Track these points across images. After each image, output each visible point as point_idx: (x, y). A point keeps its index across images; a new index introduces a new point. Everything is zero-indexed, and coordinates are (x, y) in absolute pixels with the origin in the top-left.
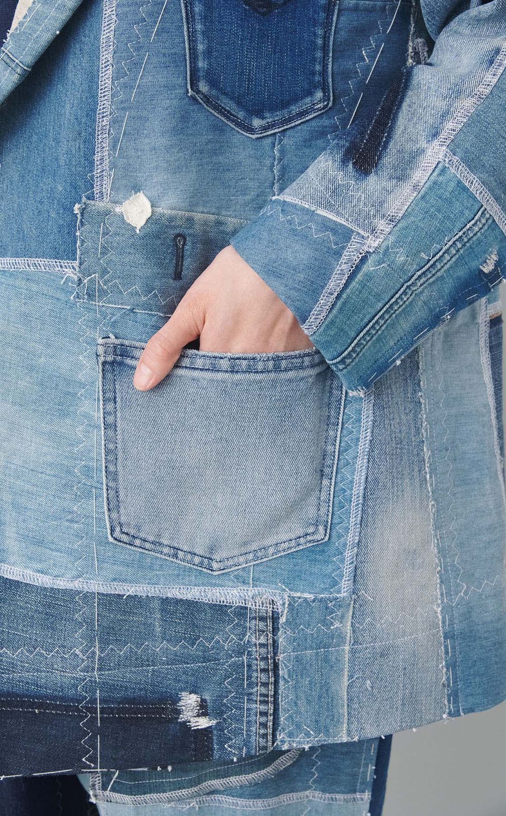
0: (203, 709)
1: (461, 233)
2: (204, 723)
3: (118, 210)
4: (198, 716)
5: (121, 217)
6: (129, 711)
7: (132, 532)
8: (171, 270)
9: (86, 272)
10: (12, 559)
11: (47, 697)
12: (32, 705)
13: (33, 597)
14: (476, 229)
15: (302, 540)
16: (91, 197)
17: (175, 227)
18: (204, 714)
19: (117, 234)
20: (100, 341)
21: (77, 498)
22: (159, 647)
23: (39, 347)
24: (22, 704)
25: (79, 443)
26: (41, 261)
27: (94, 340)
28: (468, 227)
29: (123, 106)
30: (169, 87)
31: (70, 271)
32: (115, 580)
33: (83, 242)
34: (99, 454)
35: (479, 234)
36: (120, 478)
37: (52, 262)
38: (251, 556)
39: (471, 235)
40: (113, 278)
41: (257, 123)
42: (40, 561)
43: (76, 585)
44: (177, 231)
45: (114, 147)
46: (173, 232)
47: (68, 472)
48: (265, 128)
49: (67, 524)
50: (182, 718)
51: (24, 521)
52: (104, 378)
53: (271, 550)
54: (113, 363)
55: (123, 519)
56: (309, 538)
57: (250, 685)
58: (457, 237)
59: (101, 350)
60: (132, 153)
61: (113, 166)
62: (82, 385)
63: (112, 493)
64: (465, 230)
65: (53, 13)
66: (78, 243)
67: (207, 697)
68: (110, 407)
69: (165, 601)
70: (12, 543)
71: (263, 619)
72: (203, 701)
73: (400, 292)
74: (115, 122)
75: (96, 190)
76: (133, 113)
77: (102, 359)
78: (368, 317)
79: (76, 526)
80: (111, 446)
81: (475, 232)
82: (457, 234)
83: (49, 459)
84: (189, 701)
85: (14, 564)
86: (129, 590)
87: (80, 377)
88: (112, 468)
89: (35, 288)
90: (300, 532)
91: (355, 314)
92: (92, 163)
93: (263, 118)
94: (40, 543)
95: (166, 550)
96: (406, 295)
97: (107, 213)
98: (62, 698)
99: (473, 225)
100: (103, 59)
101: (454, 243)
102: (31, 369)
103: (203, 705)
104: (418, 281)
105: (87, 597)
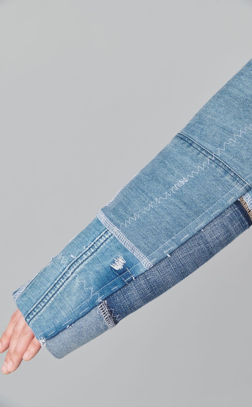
1: (93, 243)
14: (102, 241)
28: (96, 240)
35: (104, 244)
39: (99, 244)
58: (91, 245)
64: (94, 241)
73: (60, 277)
78: (43, 291)
81: (101, 243)
82: (91, 244)
91: (37, 290)
96: (63, 279)
99: (99, 238)
101: (90, 249)
104: (69, 271)
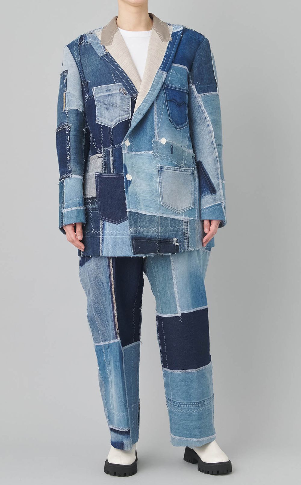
0: (177, 241)
2: (177, 244)
3: (160, 141)
4: (176, 243)
5: (161, 142)
6: (165, 241)
7: (165, 204)
8: (171, 152)
9: (155, 153)
10: (143, 210)
11: (150, 238)
12: (148, 240)
13: (147, 217)
15: (190, 207)
16: (155, 139)
17: (171, 144)
18: (178, 242)
19: (160, 146)
20: (158, 166)
21: (155, 197)
22: (169, 228)
23: (145, 168)
24: (146, 240)
25: (154, 186)
26: (145, 152)
27: (156, 166)
29: (159, 122)
30: (167, 118)
31: (152, 152)
32: (162, 213)
33: (154, 147)
34: (159, 188)
36: (163, 193)
37: (148, 151)
38: (183, 210)
40: (160, 154)
41: (178, 127)
42: (148, 210)
43: (156, 214)
44: (171, 145)
45: (158, 130)
46: (170, 145)
47: (153, 192)
48: (179, 128)
49: (153, 202)
50: (174, 243)
51: (144, 202)
52: (159, 173)
53: (186, 209)
54: (160, 170)
55: (164, 201)
56: (192, 207)
57: (185, 236)
59: (158, 167)
60: (161, 130)
61: (158, 133)
62: (154, 175)
63: (161, 196)
65: (148, 104)
66: (153, 147)
67: (178, 239)
68: (160, 179)
69: (171, 218)
70: (142, 207)
71: (186, 223)
72: (177, 239)
74: (158, 125)
75: (155, 138)
76: (161, 123)
77: (158, 169)
79: (155, 202)
80: (161, 186)
83: (149, 189)
84: (175, 239)
85: (143, 211)
86: (164, 216)
87: (154, 173)
88: (161, 191)
89: (144, 157)
90: (190, 206)
92: (154, 133)
93: (179, 126)
94: (148, 206)
95: (171, 208)
97: (158, 142)
98: (153, 238)
100: (155, 113)
102: (144, 172)
103: (177, 240)
105: (158, 217)
